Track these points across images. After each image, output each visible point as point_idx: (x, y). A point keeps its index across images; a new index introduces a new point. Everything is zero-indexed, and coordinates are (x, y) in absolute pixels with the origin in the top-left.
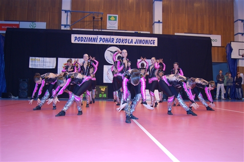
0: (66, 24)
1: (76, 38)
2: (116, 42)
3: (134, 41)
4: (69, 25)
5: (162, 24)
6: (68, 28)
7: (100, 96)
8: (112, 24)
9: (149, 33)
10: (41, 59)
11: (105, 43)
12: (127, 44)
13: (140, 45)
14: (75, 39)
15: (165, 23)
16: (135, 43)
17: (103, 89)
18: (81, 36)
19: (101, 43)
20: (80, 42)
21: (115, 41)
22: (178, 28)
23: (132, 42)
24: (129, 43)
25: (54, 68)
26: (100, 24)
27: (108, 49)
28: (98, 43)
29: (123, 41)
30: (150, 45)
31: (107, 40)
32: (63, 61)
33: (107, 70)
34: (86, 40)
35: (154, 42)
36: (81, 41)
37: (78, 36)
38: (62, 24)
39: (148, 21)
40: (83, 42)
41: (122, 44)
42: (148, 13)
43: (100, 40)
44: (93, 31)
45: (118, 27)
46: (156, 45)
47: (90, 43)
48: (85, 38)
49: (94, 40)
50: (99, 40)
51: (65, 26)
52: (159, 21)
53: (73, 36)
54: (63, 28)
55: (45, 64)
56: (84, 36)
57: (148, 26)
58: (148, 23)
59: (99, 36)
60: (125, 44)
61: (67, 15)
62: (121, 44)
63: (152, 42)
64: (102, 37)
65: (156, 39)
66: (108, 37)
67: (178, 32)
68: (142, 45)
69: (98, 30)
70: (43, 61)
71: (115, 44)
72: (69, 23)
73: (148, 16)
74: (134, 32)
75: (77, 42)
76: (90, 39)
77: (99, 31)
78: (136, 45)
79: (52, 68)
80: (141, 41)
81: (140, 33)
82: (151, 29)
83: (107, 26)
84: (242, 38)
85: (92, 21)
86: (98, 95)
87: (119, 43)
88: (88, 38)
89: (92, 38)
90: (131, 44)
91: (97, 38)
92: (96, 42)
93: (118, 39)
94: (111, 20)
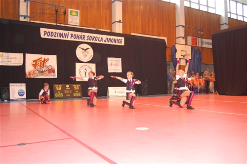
0: (26, 15)
1: (45, 33)
2: (87, 40)
3: (103, 39)
4: (29, 17)
5: (121, 24)
6: (28, 20)
7: (75, 94)
8: (74, 19)
10: (5, 54)
11: (75, 40)
12: (97, 42)
13: (109, 43)
14: (45, 34)
15: (124, 22)
16: (105, 42)
17: (77, 87)
19: (73, 39)
20: (50, 37)
21: (86, 38)
22: (134, 29)
25: (21, 65)
27: (79, 46)
28: (69, 39)
29: (93, 39)
30: (118, 44)
31: (77, 37)
32: (31, 58)
33: (79, 67)
34: (56, 35)
36: (52, 36)
37: (47, 30)
38: (21, 14)
39: (108, 19)
40: (53, 38)
41: (93, 42)
42: (108, 11)
43: (71, 37)
46: (123, 44)
47: (61, 38)
48: (56, 33)
49: (65, 35)
50: (70, 36)
51: (25, 17)
52: (120, 21)
53: (42, 30)
54: (22, 19)
55: (10, 60)
57: (108, 24)
58: (108, 22)
59: (71, 32)
60: (95, 42)
61: (27, 5)
62: (92, 41)
63: (120, 41)
64: (74, 33)
66: (79, 33)
67: (134, 33)
68: (111, 43)
69: (59, 25)
70: (8, 57)
71: (86, 41)
72: (29, 15)
73: (108, 15)
74: (95, 29)
75: (46, 37)
76: (61, 35)
78: (106, 43)
79: (19, 65)
80: (110, 40)
81: (101, 31)
82: (111, 28)
83: (69, 21)
84: (183, 41)
85: (53, 14)
86: (72, 94)
87: (90, 40)
88: (58, 33)
89: (62, 33)
90: (101, 42)
91: (68, 34)
92: (67, 38)
93: (89, 36)
94: (72, 15)
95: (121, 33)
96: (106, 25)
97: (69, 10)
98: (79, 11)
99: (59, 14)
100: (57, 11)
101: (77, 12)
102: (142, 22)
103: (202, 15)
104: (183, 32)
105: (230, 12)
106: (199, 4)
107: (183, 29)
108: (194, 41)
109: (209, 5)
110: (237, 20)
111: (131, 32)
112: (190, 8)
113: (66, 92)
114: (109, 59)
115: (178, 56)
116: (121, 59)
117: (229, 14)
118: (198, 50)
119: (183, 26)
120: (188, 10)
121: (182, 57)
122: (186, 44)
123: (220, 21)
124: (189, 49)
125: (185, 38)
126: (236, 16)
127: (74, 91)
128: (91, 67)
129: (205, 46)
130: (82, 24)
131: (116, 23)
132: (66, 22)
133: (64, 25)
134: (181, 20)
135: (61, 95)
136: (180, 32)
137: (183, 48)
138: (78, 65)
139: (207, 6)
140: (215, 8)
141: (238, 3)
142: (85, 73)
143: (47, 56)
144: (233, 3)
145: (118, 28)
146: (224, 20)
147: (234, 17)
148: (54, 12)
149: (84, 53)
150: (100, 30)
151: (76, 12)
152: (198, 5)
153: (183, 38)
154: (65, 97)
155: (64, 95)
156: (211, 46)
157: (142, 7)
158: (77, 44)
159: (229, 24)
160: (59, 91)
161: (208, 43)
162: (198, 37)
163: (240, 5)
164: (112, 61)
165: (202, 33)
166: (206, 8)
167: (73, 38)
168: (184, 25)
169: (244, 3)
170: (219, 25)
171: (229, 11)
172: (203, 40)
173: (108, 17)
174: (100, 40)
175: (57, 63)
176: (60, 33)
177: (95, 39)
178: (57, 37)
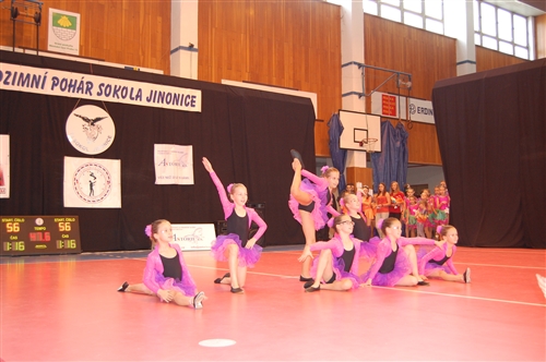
2: (99, 94)
3: (144, 94)
5: (196, 54)
7: (60, 245)
8: (64, 38)
9: (161, 72)
11: (66, 94)
12: (127, 101)
13: (160, 105)
15: (203, 50)
16: (149, 100)
17: (65, 225)
19: (57, 92)
21: (95, 90)
22: (230, 69)
23: (139, 96)
24: (132, 99)
27: (77, 111)
28: (47, 91)
29: (116, 92)
30: (184, 108)
31: (71, 86)
33: (74, 170)
34: (10, 80)
35: (192, 101)
39: (159, 40)
41: (115, 100)
42: (159, 19)
43: (54, 85)
44: (13, 52)
45: (81, 47)
46: (198, 108)
47: (25, 89)
48: (9, 73)
49: (36, 81)
50: (49, 83)
52: (192, 46)
57: (159, 54)
58: (159, 47)
59: (52, 73)
60: (121, 101)
62: (111, 99)
63: (189, 100)
64: (61, 74)
66: (77, 77)
67: (230, 79)
68: (165, 106)
71: (95, 97)
73: (159, 30)
74: (122, 66)
76: (23, 79)
78: (151, 104)
80: (162, 96)
81: (139, 72)
82: (166, 64)
83: (49, 43)
84: (359, 105)
85: (4, 21)
86: (51, 244)
87: (107, 95)
88: (16, 73)
89: (28, 75)
90: (137, 103)
91: (45, 77)
92: (42, 88)
93: (103, 85)
94: (59, 26)
95: (196, 78)
96: (154, 55)
97: (52, 11)
98: (78, 16)
99: (22, 23)
100: (15, 14)
101: (72, 20)
102: (251, 51)
103: (410, 38)
104: (360, 80)
105: (480, 33)
106: (401, 8)
107: (360, 71)
108: (389, 106)
109: (427, 14)
110: (497, 52)
111: (221, 78)
112: (378, 17)
113: (33, 237)
114: (158, 148)
115: (346, 142)
116: (191, 147)
117: (477, 37)
118: (399, 127)
119: (360, 65)
120: (374, 25)
121: (357, 146)
122: (368, 112)
123: (455, 54)
124: (374, 125)
125: (366, 95)
126: (495, 41)
127: (57, 234)
128: (108, 169)
129: (415, 117)
130: (87, 51)
131: (181, 51)
132: (41, 43)
133: (34, 53)
134: (353, 48)
135: (20, 246)
136: (353, 80)
137: (361, 121)
138: (70, 164)
139: (423, 15)
140: (442, 21)
141: (499, 10)
142: (91, 185)
144: (487, 10)
145: (187, 66)
146: (465, 52)
147: (490, 44)
148: (8, 16)
149: (89, 132)
150: (136, 68)
151: (70, 18)
152: (399, 12)
153: (360, 95)
154: (31, 253)
155: (30, 245)
156: (430, 119)
157: (252, 13)
158: (69, 105)
159: (477, 63)
160: (13, 234)
161: (423, 111)
162: (399, 95)
163: (504, 16)
164: (167, 153)
165: (409, 84)
166: (420, 19)
167: (57, 88)
168: (362, 61)
169: (515, 9)
170: (454, 64)
171: (476, 28)
172: (412, 101)
173: (159, 36)
174: (134, 96)
175: (8, 158)
176: (22, 75)
177: (119, 93)
178: (13, 84)
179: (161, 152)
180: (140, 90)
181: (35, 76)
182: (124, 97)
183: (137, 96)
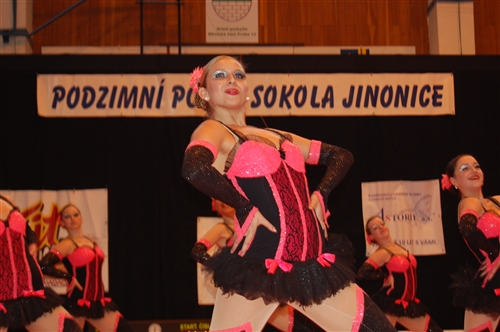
0: (9, 26)
1: (59, 94)
2: (254, 105)
3: (337, 95)
4: (23, 32)
6: (21, 47)
8: (232, 18)
9: (410, 50)
12: (307, 110)
13: (370, 111)
14: (57, 99)
16: (347, 104)
18: (82, 80)
19: (183, 110)
20: (79, 112)
23: (329, 99)
24: (315, 105)
26: (172, 22)
28: (167, 109)
29: (284, 97)
30: (418, 110)
34: (107, 101)
35: (436, 96)
36: (86, 106)
37: (68, 81)
40: (94, 112)
41: (285, 111)
43: (177, 99)
44: (142, 56)
45: (261, 28)
46: (448, 106)
48: (105, 90)
49: (148, 96)
50: (169, 96)
51: (7, 35)
53: (46, 85)
56: (97, 81)
59: (172, 80)
60: (295, 111)
62: (277, 111)
63: (428, 95)
65: (447, 81)
68: (379, 111)
69: (162, 50)
72: (23, 22)
74: (336, 50)
75: (63, 110)
76: (127, 96)
77: (168, 56)
78: (353, 111)
80: (372, 95)
82: (420, 32)
83: (210, 28)
87: (269, 105)
88: (115, 89)
89: (135, 90)
90: (327, 111)
91: (161, 89)
92: (158, 106)
93: (261, 88)
114: (367, 189)
130: (271, 33)
143: (64, 193)
164: (389, 197)
167: (182, 105)
174: (319, 100)
175: (106, 227)
176: (124, 89)
177: (291, 99)
178: (111, 106)
179: (376, 197)
180: (330, 89)
181: (145, 89)
182: (299, 105)
183: (325, 101)
